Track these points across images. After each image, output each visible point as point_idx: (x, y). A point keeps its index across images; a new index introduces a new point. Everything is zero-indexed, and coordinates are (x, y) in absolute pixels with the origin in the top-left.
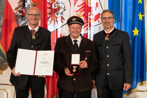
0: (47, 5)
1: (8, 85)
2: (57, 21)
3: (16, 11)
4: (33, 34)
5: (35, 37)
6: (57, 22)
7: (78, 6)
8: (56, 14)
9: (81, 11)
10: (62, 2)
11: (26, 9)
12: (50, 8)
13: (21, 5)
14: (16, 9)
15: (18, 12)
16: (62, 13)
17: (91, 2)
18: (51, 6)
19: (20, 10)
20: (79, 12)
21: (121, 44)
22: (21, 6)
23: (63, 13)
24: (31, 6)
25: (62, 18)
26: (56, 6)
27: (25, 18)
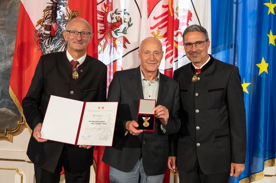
0: (97, 17)
1: (24, 161)
2: (115, 46)
4: (75, 69)
5: (77, 75)
6: (116, 47)
7: (155, 18)
8: (113, 32)
9: (159, 28)
10: (125, 10)
11: (58, 23)
12: (102, 22)
13: (48, 15)
14: (39, 23)
15: (43, 29)
16: (124, 32)
17: (179, 11)
18: (105, 18)
19: (46, 24)
20: (157, 28)
21: (223, 89)
22: (49, 18)
23: (126, 31)
24: (67, 18)
25: (126, 40)
26: (115, 18)
27: (57, 40)
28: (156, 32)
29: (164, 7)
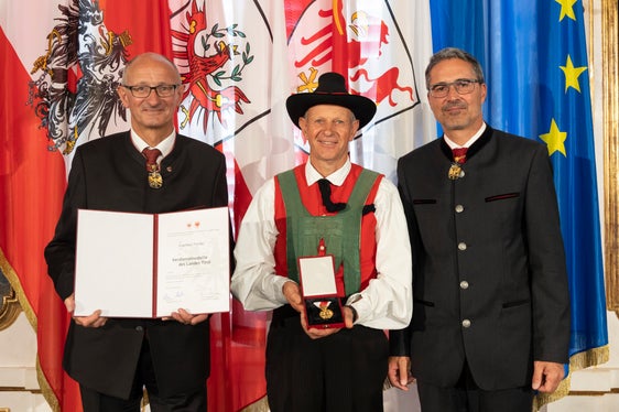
0: (171, 44)
2: (217, 110)
3: (40, 72)
4: (153, 167)
5: (160, 178)
6: (219, 112)
7: (305, 42)
8: (210, 79)
9: (315, 64)
10: (235, 26)
11: (82, 62)
12: (183, 56)
13: (59, 46)
14: (39, 64)
15: (48, 78)
16: (236, 76)
17: (360, 22)
18: (191, 47)
19: (54, 66)
20: (309, 64)
21: (517, 194)
22: (60, 54)
23: (240, 74)
24: (102, 52)
25: (240, 95)
26: (212, 46)
27: (81, 102)
28: (308, 74)
29: (323, 14)
